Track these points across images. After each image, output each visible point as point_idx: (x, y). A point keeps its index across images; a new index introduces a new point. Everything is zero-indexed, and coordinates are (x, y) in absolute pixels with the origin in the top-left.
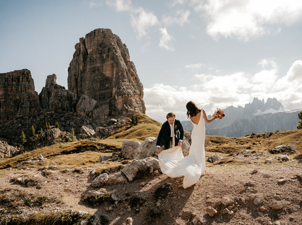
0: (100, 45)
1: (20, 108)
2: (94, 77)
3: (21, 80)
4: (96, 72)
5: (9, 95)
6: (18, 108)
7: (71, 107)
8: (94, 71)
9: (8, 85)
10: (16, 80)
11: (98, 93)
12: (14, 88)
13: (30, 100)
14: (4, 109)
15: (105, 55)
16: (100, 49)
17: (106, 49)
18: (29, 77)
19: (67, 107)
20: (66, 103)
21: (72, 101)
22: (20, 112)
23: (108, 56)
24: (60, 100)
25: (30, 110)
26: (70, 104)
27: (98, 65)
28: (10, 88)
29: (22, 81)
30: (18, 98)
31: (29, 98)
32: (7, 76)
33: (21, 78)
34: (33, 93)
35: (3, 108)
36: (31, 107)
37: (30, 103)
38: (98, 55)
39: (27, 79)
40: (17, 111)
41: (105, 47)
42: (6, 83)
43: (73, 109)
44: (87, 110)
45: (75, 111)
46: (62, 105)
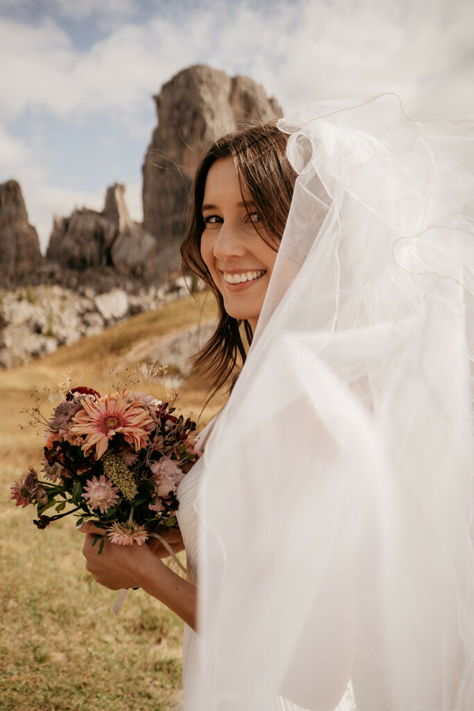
0: (177, 106)
7: (101, 257)
8: (162, 171)
11: (169, 221)
13: (17, 243)
15: (186, 131)
16: (176, 114)
17: (189, 114)
18: (18, 195)
19: (91, 255)
20: (91, 249)
21: (103, 241)
23: (192, 130)
24: (78, 241)
25: (17, 265)
26: (100, 248)
29: (6, 205)
31: (17, 238)
33: (3, 197)
34: (24, 228)
36: (17, 259)
37: (18, 249)
38: (172, 131)
39: (15, 198)
41: (188, 109)
43: (104, 260)
44: (130, 261)
45: (110, 262)
46: (81, 252)
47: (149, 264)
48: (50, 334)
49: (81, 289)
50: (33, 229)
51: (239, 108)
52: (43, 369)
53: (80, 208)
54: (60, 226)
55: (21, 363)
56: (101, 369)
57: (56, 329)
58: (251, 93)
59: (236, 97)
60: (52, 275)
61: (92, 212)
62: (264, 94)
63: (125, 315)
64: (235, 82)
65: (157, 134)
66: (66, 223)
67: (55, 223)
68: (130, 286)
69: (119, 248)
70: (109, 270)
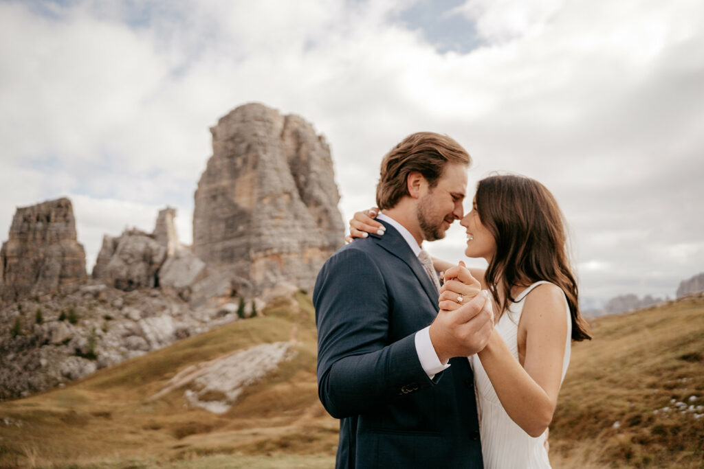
0: (232, 139)
1: (40, 278)
2: (214, 209)
3: (53, 218)
4: (220, 199)
5: (27, 251)
6: (37, 277)
7: (148, 277)
8: (214, 198)
9: (29, 229)
10: (44, 219)
11: (219, 246)
12: (38, 236)
13: (63, 261)
14: (13, 278)
15: (239, 161)
16: (231, 145)
17: (243, 146)
18: (69, 213)
19: (139, 277)
20: (139, 270)
21: (151, 263)
22: (40, 285)
23: (245, 162)
24: (126, 261)
25: (60, 283)
26: (148, 269)
27: (225, 183)
28: (30, 236)
29: (56, 221)
30: (41, 256)
31: (64, 255)
32: (28, 212)
33: (53, 214)
34: (73, 246)
35: (10, 278)
36: (62, 277)
37: (63, 267)
38: (226, 161)
39: (65, 216)
40: (36, 282)
41: (242, 142)
42: (26, 225)
43: (152, 282)
44: (177, 284)
45: (157, 285)
46: (128, 274)
47: (197, 288)
48: (91, 356)
49: (126, 310)
50: (81, 247)
51: (289, 143)
52: (80, 391)
53: (130, 228)
54: (110, 245)
55: (56, 386)
56: (143, 393)
57: (98, 349)
58: (302, 130)
59: (288, 132)
60: (96, 295)
61: (142, 234)
62: (313, 131)
63: (170, 339)
64: (287, 119)
65: (211, 162)
66: (115, 243)
67: (105, 241)
68: (176, 309)
69: (168, 270)
70: (155, 292)
